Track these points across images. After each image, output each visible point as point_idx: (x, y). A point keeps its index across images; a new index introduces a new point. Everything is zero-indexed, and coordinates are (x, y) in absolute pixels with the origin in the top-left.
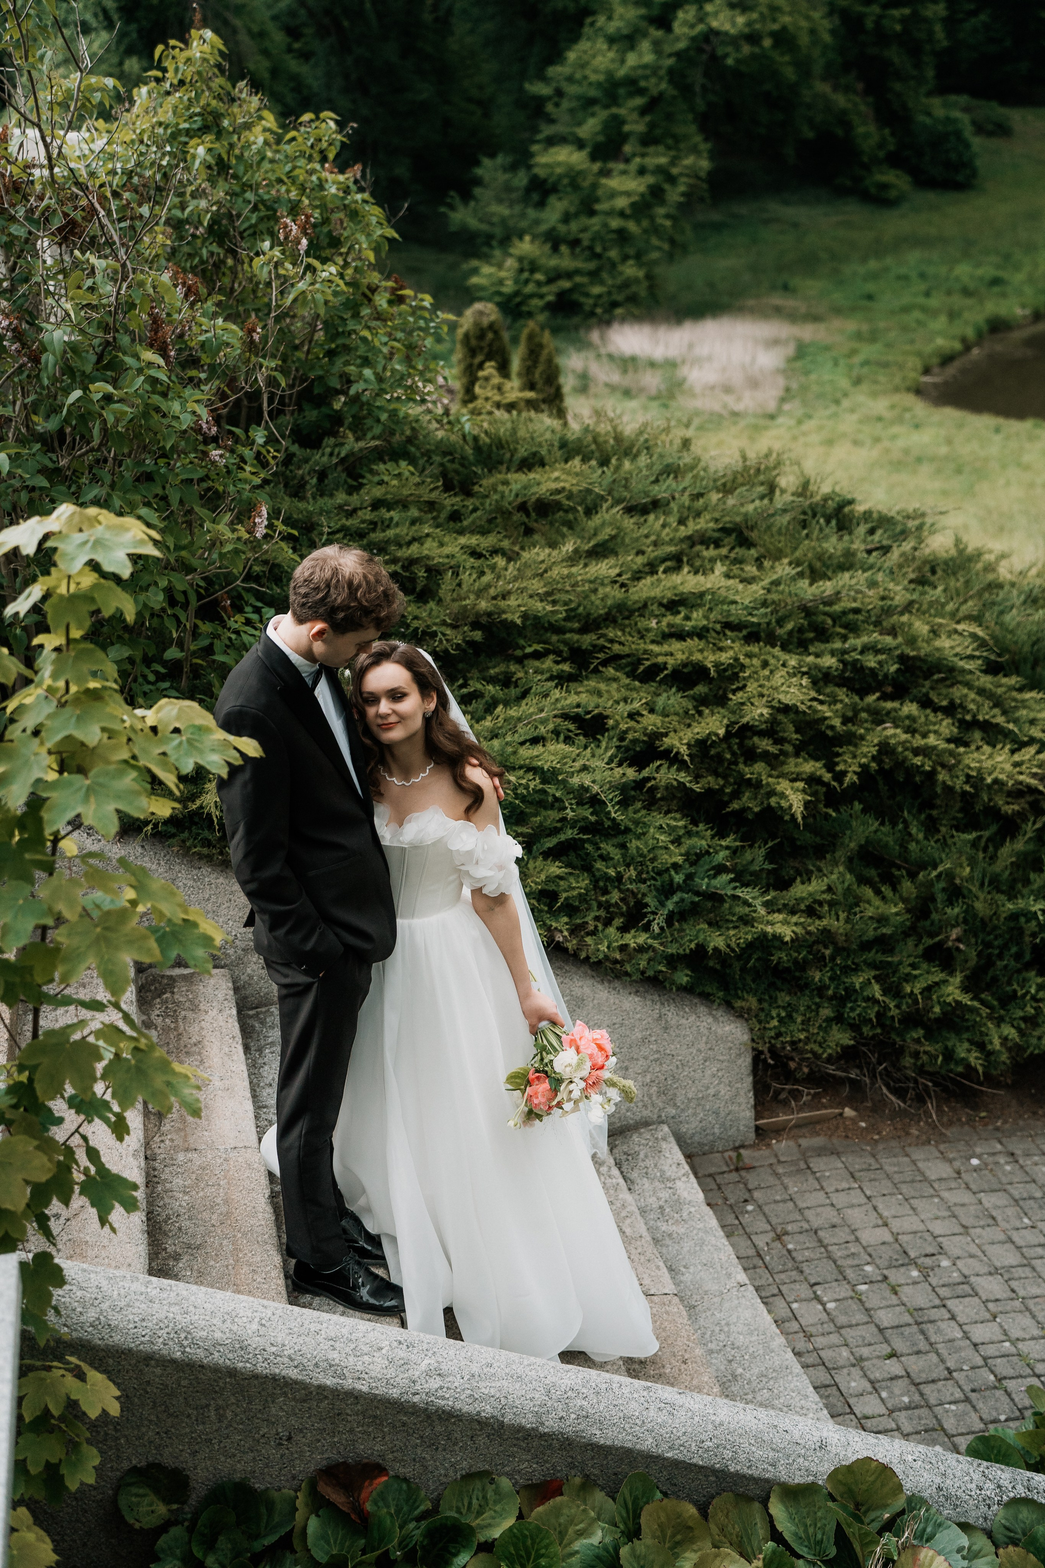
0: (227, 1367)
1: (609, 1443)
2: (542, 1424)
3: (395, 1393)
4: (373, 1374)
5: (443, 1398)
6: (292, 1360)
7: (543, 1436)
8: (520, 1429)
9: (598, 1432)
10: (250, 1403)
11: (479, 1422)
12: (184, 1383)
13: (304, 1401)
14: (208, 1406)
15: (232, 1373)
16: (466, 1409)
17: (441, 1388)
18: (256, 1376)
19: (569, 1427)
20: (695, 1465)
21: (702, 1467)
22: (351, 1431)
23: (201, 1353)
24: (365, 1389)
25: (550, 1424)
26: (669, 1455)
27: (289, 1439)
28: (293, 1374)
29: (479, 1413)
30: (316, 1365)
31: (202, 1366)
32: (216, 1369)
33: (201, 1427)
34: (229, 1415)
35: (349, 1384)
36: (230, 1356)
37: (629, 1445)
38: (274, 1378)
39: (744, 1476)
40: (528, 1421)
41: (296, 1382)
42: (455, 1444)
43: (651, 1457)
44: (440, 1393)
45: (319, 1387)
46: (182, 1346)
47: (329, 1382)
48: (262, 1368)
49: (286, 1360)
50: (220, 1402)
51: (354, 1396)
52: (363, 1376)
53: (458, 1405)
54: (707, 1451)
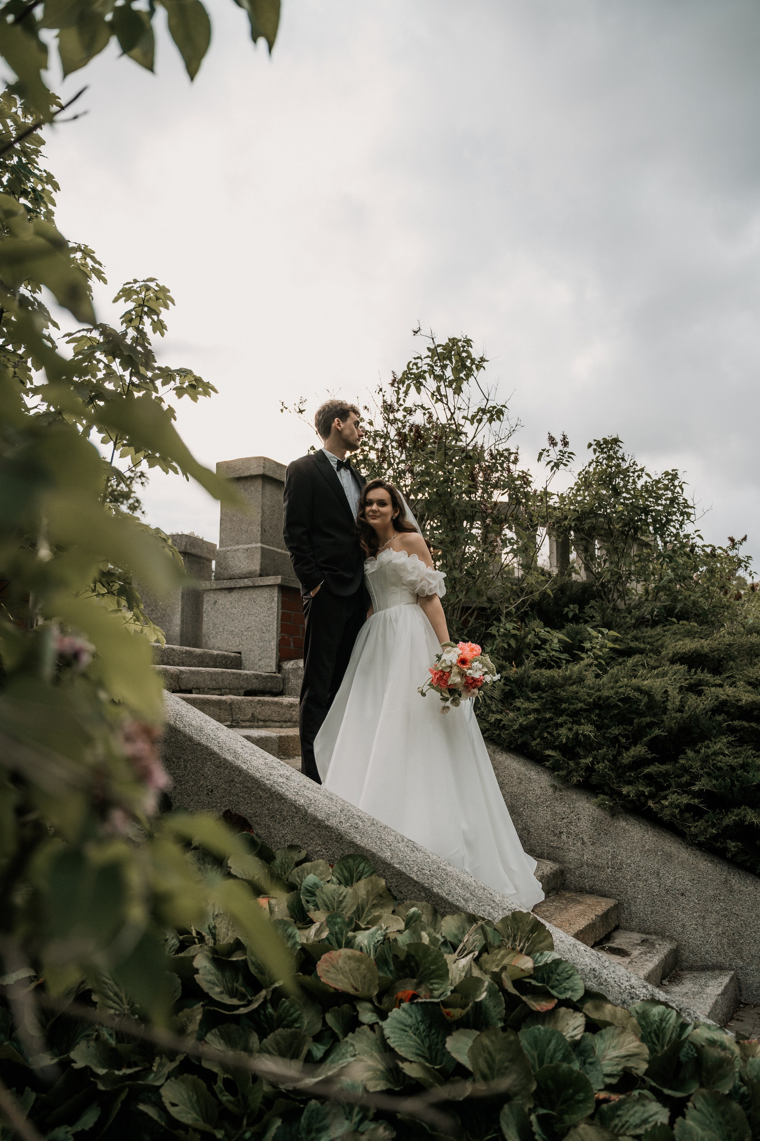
0: (189, 735)
1: (362, 845)
2: (328, 820)
3: (258, 775)
4: (253, 764)
5: (281, 787)
6: (219, 743)
7: (327, 827)
8: (315, 819)
9: (359, 837)
10: (197, 761)
11: (296, 807)
12: (173, 740)
13: (218, 767)
14: (181, 758)
15: (191, 739)
16: (290, 796)
17: (283, 783)
18: (199, 744)
19: (344, 827)
20: (412, 879)
21: (416, 882)
22: (237, 794)
23: (182, 725)
24: (245, 768)
25: (333, 822)
26: (397, 866)
27: (212, 791)
28: (216, 749)
29: (295, 801)
30: (228, 750)
31: (179, 731)
32: (185, 735)
33: (177, 771)
34: (189, 766)
35: (238, 763)
36: (193, 731)
37: (375, 851)
38: (207, 748)
39: (442, 898)
40: (320, 816)
41: (215, 753)
42: (284, 820)
43: (386, 863)
44: (281, 784)
45: (225, 759)
46: (176, 720)
47: (230, 758)
48: (204, 741)
49: (216, 742)
50: (186, 757)
51: (239, 771)
52: (248, 763)
53: (287, 793)
54: (424, 874)
